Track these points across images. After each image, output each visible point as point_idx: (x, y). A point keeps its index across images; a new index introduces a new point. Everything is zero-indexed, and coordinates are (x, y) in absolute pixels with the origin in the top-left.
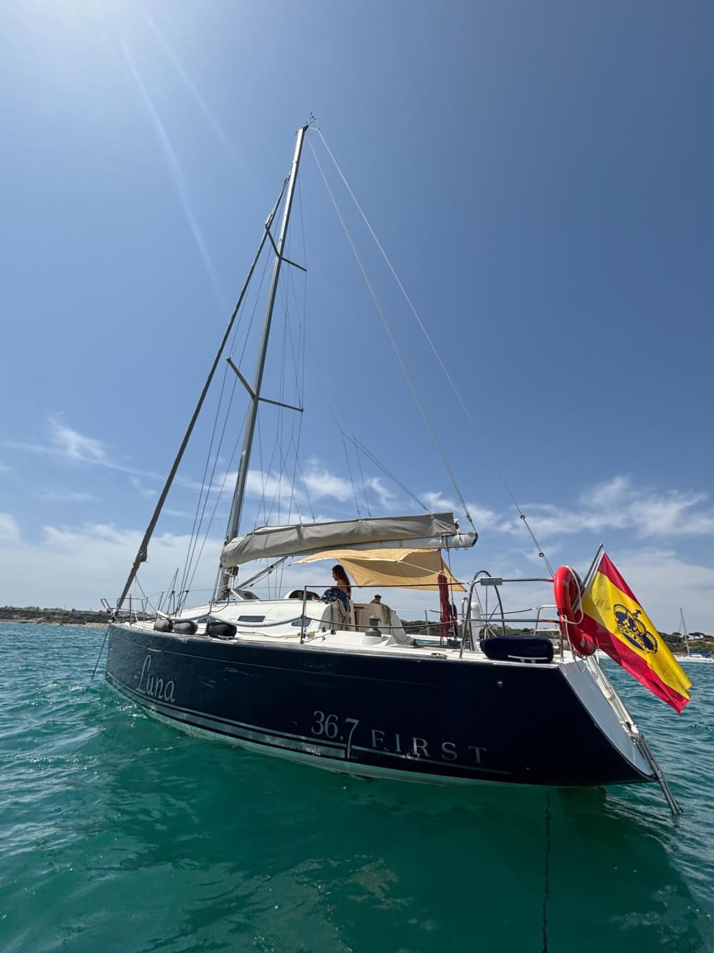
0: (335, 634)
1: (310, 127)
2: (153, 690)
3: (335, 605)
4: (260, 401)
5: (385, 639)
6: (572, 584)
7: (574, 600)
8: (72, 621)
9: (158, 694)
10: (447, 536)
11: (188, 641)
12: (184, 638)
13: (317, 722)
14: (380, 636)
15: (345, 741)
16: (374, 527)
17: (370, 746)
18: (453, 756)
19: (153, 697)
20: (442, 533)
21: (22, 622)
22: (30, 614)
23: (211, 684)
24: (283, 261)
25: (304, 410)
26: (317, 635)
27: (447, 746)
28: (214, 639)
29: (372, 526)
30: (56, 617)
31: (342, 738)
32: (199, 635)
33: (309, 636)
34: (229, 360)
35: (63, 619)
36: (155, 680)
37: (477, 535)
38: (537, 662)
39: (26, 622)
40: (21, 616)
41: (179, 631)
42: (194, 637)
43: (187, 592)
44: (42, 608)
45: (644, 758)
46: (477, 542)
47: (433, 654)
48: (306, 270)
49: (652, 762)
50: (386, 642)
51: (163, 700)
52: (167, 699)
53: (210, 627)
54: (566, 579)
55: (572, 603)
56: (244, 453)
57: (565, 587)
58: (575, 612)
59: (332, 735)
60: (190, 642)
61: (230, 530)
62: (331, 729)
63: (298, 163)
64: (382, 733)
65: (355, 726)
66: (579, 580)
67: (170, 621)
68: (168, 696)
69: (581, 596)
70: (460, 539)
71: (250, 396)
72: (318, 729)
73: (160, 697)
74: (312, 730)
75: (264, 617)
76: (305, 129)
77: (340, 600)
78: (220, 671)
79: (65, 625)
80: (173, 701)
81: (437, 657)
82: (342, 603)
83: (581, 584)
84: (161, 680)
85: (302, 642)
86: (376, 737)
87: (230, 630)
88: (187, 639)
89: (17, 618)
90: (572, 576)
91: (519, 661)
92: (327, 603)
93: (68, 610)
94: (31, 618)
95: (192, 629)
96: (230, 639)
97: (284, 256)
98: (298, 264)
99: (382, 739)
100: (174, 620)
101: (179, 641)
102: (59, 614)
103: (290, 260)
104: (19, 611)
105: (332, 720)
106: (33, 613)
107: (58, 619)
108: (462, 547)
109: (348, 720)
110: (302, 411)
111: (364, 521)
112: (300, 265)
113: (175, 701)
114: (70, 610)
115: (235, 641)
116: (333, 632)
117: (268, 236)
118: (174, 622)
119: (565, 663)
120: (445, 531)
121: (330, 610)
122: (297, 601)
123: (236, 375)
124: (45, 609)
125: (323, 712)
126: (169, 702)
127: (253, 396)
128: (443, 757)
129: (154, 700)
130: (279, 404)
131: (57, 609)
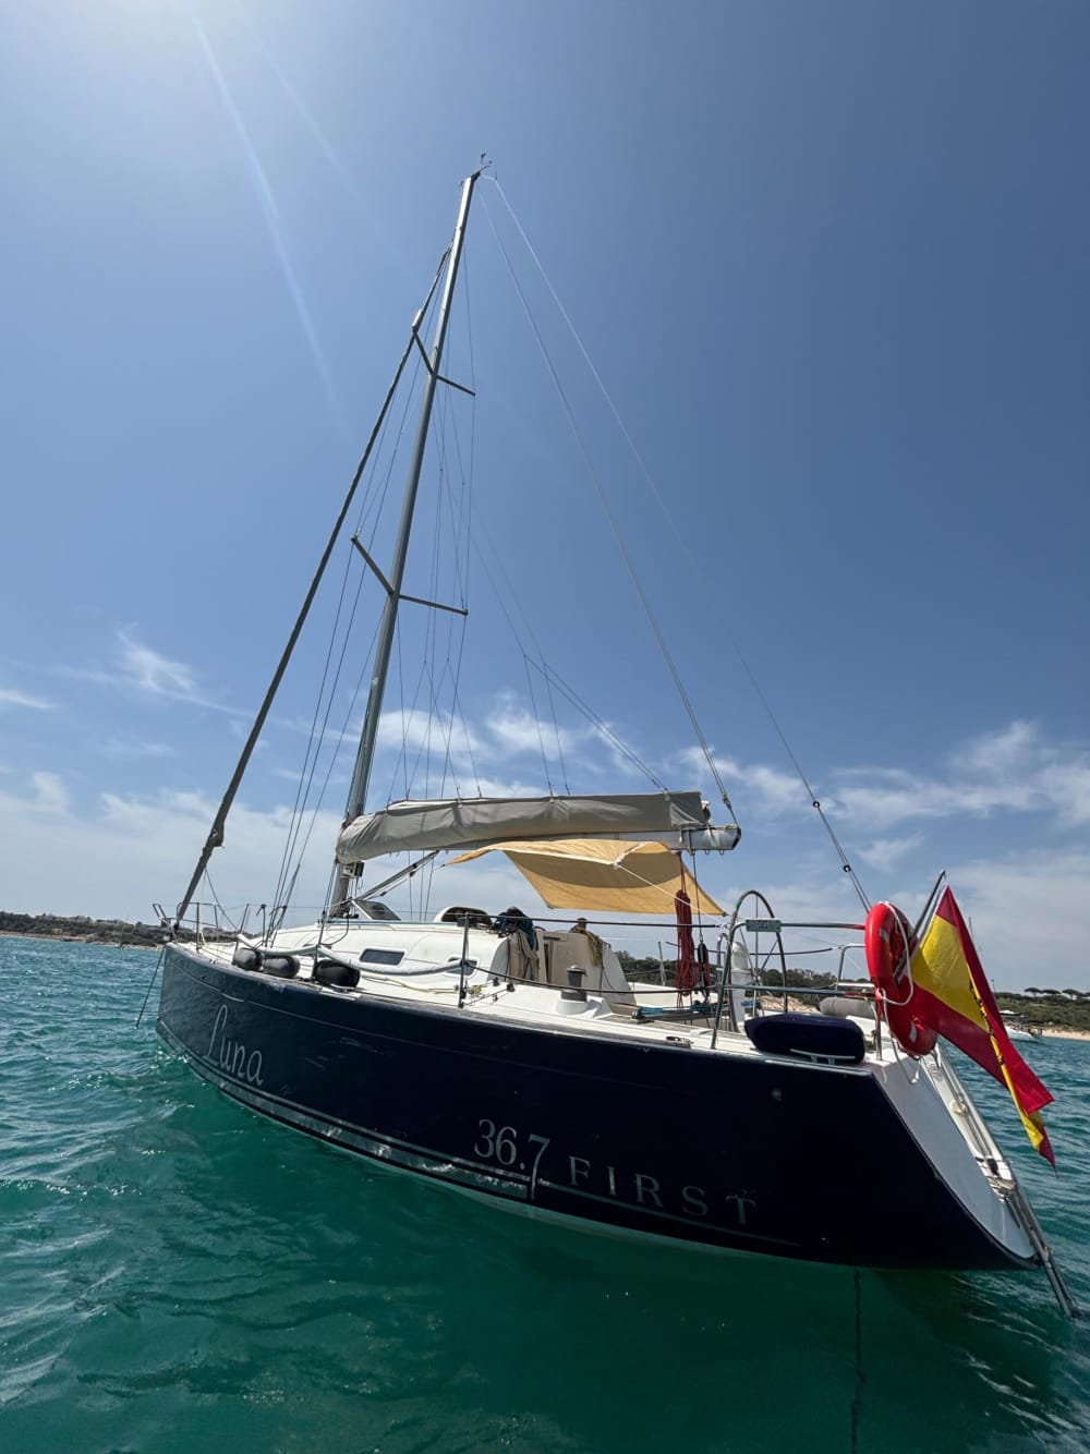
0: (513, 990)
1: (483, 175)
2: (230, 1063)
3: (514, 938)
4: (400, 600)
5: (592, 1005)
6: (895, 936)
7: (898, 963)
8: (135, 941)
9: (236, 1071)
10: (690, 831)
11: (285, 989)
12: (278, 982)
13: (483, 1136)
14: (584, 999)
15: (528, 1172)
16: (574, 812)
17: (567, 1183)
18: (699, 1209)
19: (230, 1074)
20: (684, 826)
21: (66, 940)
22: (78, 927)
23: (320, 1061)
24: (438, 381)
25: (469, 611)
26: (485, 991)
27: (690, 1193)
28: (325, 989)
29: (571, 809)
30: (114, 933)
31: (522, 1166)
32: (301, 979)
33: (472, 992)
34: (354, 540)
35: (123, 937)
36: (233, 1046)
37: (739, 831)
38: (838, 1062)
39: (70, 940)
40: (64, 930)
41: (271, 971)
42: (293, 984)
43: (285, 908)
44: (94, 919)
45: (1019, 1226)
46: (739, 843)
47: (669, 1038)
48: (474, 394)
49: (1033, 1232)
50: (595, 1010)
51: (245, 1080)
52: (251, 1079)
53: (319, 969)
54: (885, 928)
55: (895, 963)
56: (375, 682)
57: (882, 940)
58: (899, 979)
59: (508, 1161)
60: (287, 991)
61: (353, 804)
62: (506, 1150)
63: (463, 229)
64: (587, 1162)
65: (543, 1149)
66: (906, 926)
67: (258, 953)
68: (252, 1075)
69: (910, 954)
70: (712, 835)
71: (386, 593)
72: (484, 1149)
73: (240, 1075)
74: (476, 1149)
75: (403, 954)
76: (475, 178)
77: (520, 931)
78: (334, 1042)
79: (126, 947)
80: (260, 1082)
81: (676, 1045)
82: (524, 936)
83: (911, 931)
84: (242, 1048)
85: (461, 1005)
86: (577, 1168)
87: (349, 976)
88: (284, 986)
89: (58, 934)
90: (895, 920)
91: (808, 1059)
92: (500, 936)
93: (130, 923)
94: (78, 933)
95: (291, 968)
96: (349, 991)
97: (441, 373)
98: (463, 386)
99: (586, 1174)
100: (265, 952)
101: (272, 988)
102: (119, 929)
103: (450, 379)
104: (62, 922)
105: (508, 1135)
106: (81, 925)
107: (116, 936)
108: (715, 849)
109: (532, 1137)
110: (465, 613)
111: (558, 801)
112: (467, 388)
113: (263, 1084)
114: (134, 923)
115: (358, 995)
116: (510, 988)
117: (415, 341)
118: (263, 955)
119: (883, 1064)
120: (688, 822)
121: (505, 948)
122: (454, 927)
123: (364, 561)
124: (99, 921)
125: (493, 1121)
126: (254, 1084)
127: (390, 593)
128: (685, 1209)
129: (231, 1078)
130: (430, 604)
131: (115, 922)
